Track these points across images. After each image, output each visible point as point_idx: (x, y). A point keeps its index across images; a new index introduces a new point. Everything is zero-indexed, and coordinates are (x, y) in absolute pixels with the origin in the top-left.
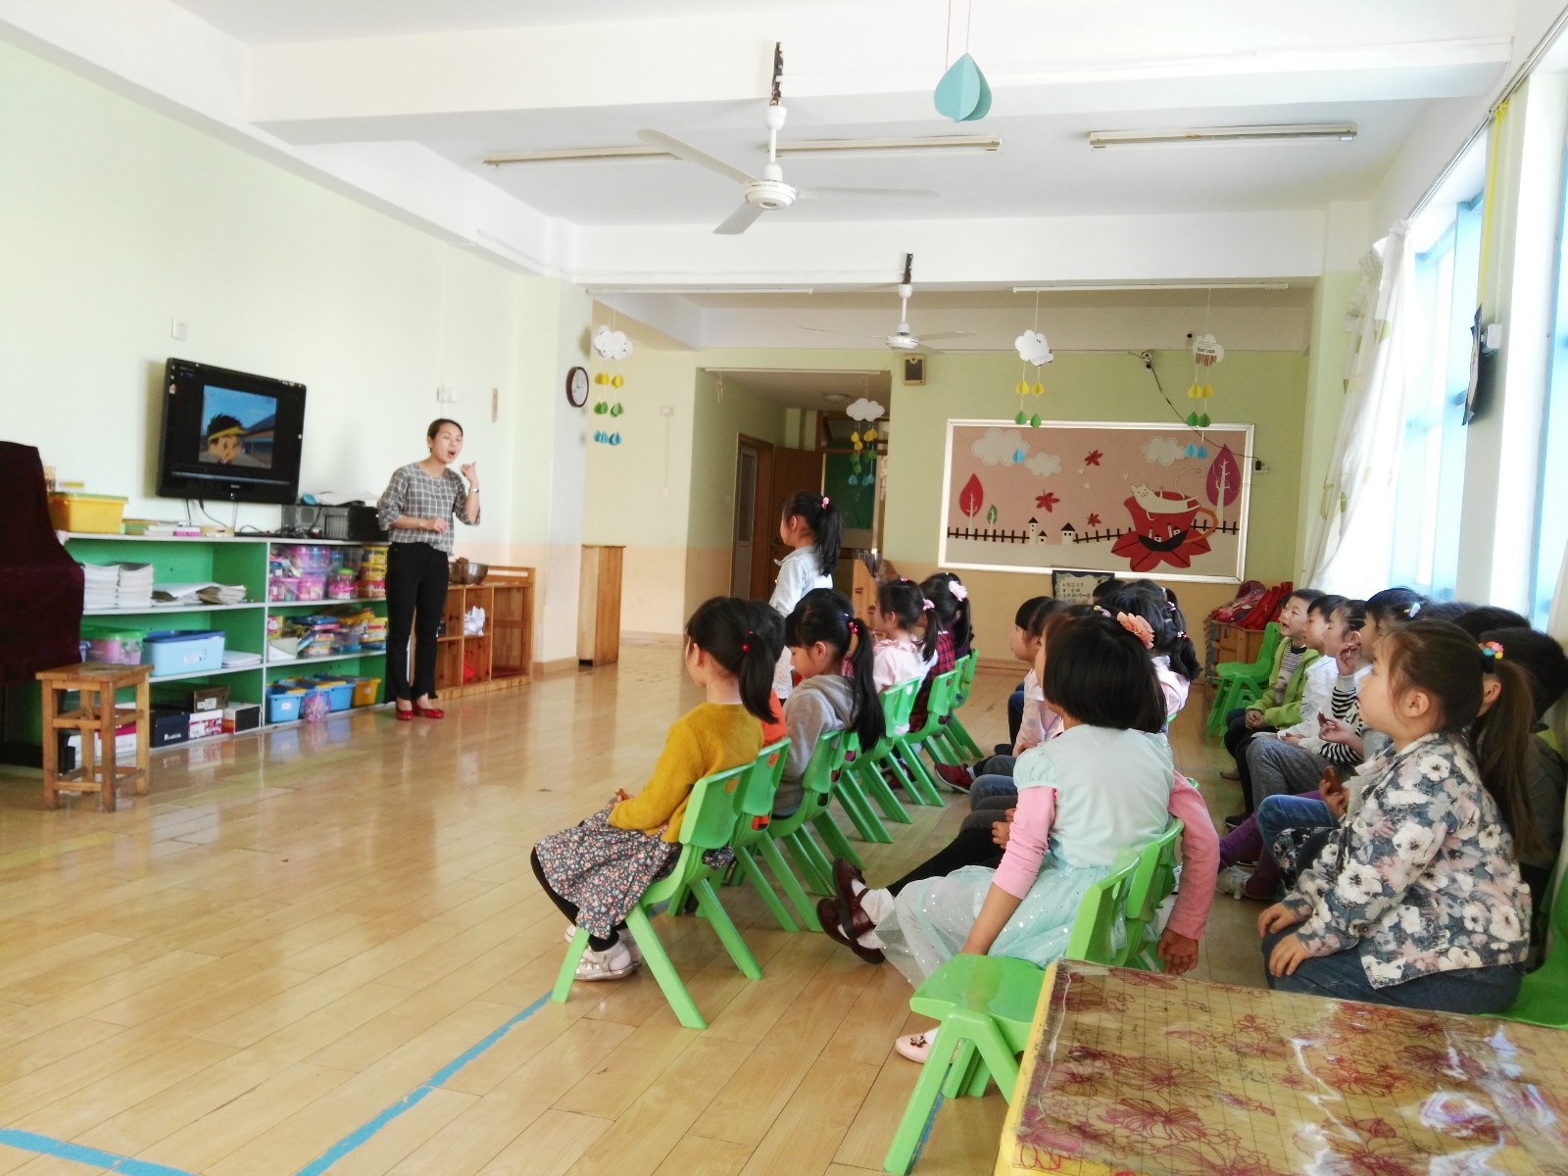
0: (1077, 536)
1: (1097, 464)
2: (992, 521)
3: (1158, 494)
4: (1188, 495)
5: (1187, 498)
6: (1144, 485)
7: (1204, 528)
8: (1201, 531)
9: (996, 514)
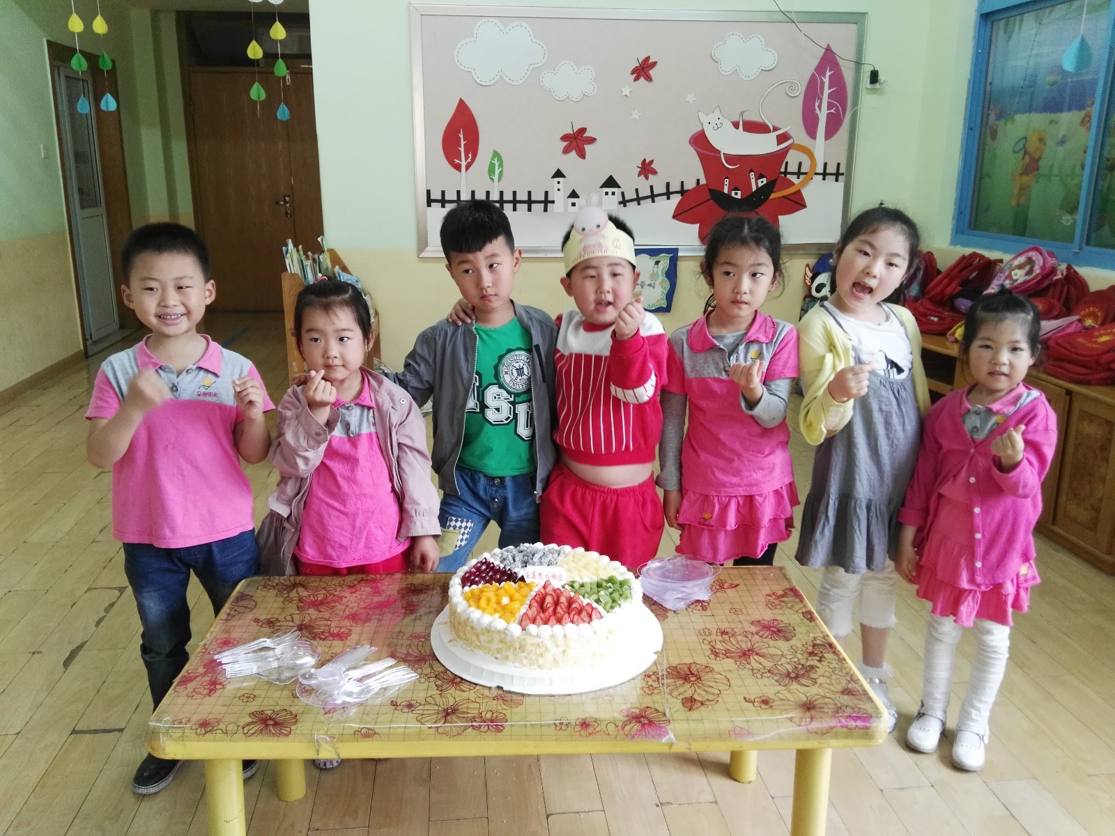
0: (623, 193)
1: (649, 79)
2: (496, 178)
3: (736, 125)
4: (776, 125)
5: (775, 129)
6: (717, 111)
7: (799, 174)
8: (793, 179)
9: (501, 165)
